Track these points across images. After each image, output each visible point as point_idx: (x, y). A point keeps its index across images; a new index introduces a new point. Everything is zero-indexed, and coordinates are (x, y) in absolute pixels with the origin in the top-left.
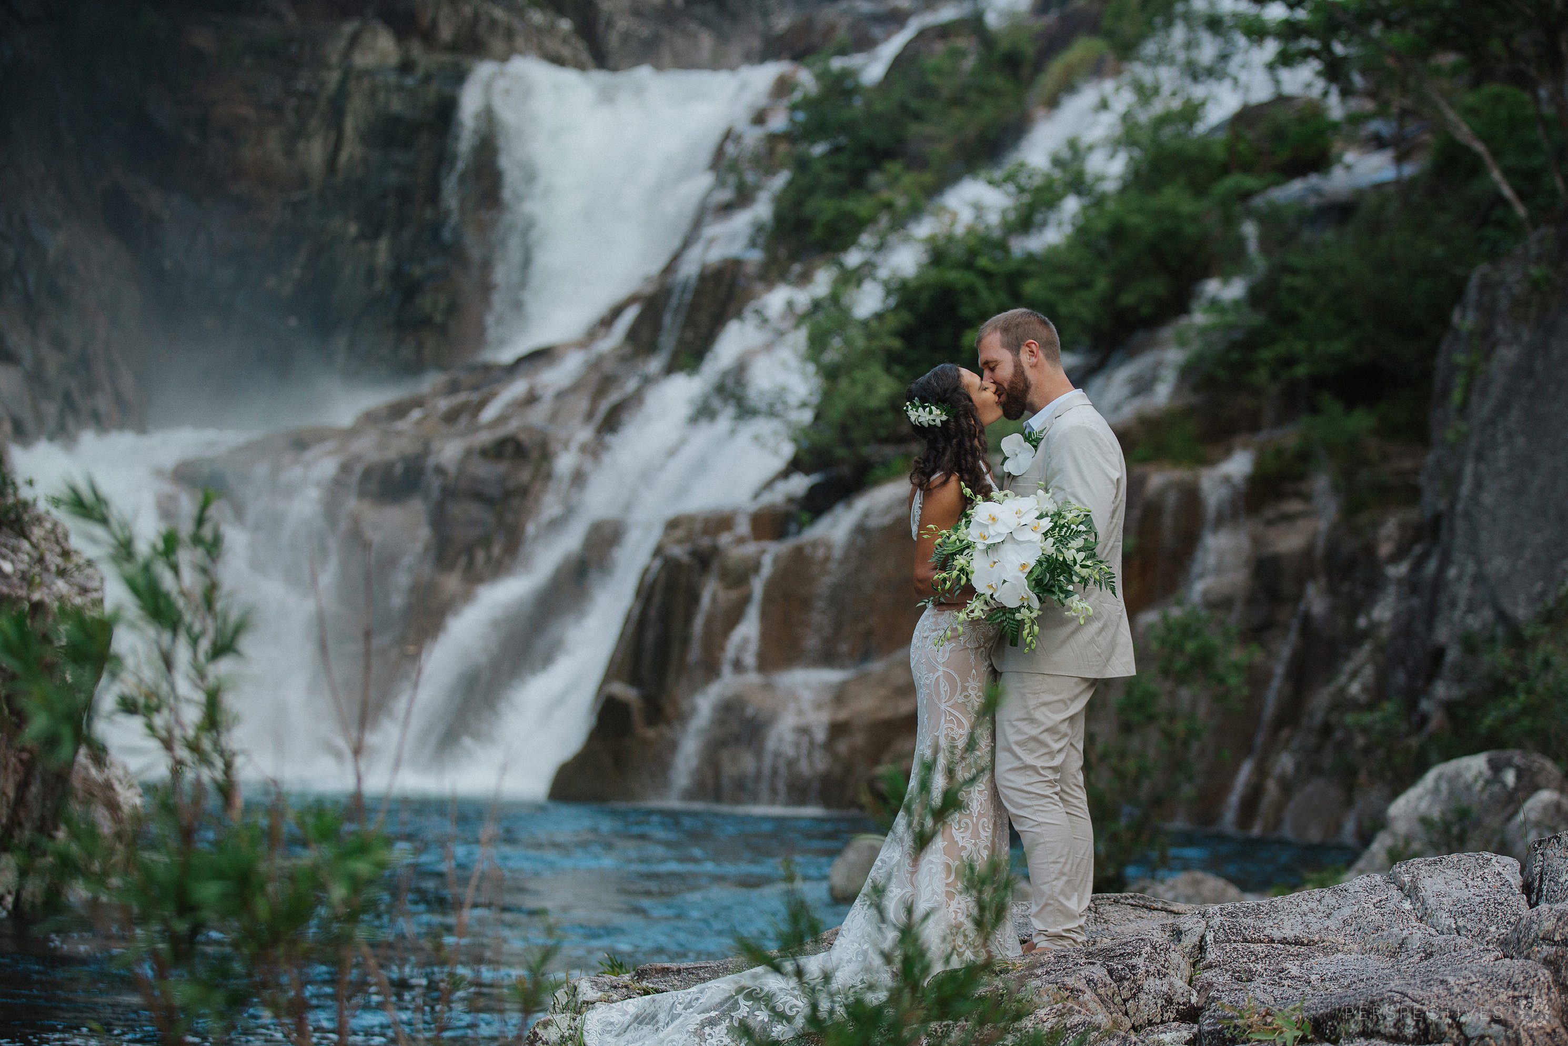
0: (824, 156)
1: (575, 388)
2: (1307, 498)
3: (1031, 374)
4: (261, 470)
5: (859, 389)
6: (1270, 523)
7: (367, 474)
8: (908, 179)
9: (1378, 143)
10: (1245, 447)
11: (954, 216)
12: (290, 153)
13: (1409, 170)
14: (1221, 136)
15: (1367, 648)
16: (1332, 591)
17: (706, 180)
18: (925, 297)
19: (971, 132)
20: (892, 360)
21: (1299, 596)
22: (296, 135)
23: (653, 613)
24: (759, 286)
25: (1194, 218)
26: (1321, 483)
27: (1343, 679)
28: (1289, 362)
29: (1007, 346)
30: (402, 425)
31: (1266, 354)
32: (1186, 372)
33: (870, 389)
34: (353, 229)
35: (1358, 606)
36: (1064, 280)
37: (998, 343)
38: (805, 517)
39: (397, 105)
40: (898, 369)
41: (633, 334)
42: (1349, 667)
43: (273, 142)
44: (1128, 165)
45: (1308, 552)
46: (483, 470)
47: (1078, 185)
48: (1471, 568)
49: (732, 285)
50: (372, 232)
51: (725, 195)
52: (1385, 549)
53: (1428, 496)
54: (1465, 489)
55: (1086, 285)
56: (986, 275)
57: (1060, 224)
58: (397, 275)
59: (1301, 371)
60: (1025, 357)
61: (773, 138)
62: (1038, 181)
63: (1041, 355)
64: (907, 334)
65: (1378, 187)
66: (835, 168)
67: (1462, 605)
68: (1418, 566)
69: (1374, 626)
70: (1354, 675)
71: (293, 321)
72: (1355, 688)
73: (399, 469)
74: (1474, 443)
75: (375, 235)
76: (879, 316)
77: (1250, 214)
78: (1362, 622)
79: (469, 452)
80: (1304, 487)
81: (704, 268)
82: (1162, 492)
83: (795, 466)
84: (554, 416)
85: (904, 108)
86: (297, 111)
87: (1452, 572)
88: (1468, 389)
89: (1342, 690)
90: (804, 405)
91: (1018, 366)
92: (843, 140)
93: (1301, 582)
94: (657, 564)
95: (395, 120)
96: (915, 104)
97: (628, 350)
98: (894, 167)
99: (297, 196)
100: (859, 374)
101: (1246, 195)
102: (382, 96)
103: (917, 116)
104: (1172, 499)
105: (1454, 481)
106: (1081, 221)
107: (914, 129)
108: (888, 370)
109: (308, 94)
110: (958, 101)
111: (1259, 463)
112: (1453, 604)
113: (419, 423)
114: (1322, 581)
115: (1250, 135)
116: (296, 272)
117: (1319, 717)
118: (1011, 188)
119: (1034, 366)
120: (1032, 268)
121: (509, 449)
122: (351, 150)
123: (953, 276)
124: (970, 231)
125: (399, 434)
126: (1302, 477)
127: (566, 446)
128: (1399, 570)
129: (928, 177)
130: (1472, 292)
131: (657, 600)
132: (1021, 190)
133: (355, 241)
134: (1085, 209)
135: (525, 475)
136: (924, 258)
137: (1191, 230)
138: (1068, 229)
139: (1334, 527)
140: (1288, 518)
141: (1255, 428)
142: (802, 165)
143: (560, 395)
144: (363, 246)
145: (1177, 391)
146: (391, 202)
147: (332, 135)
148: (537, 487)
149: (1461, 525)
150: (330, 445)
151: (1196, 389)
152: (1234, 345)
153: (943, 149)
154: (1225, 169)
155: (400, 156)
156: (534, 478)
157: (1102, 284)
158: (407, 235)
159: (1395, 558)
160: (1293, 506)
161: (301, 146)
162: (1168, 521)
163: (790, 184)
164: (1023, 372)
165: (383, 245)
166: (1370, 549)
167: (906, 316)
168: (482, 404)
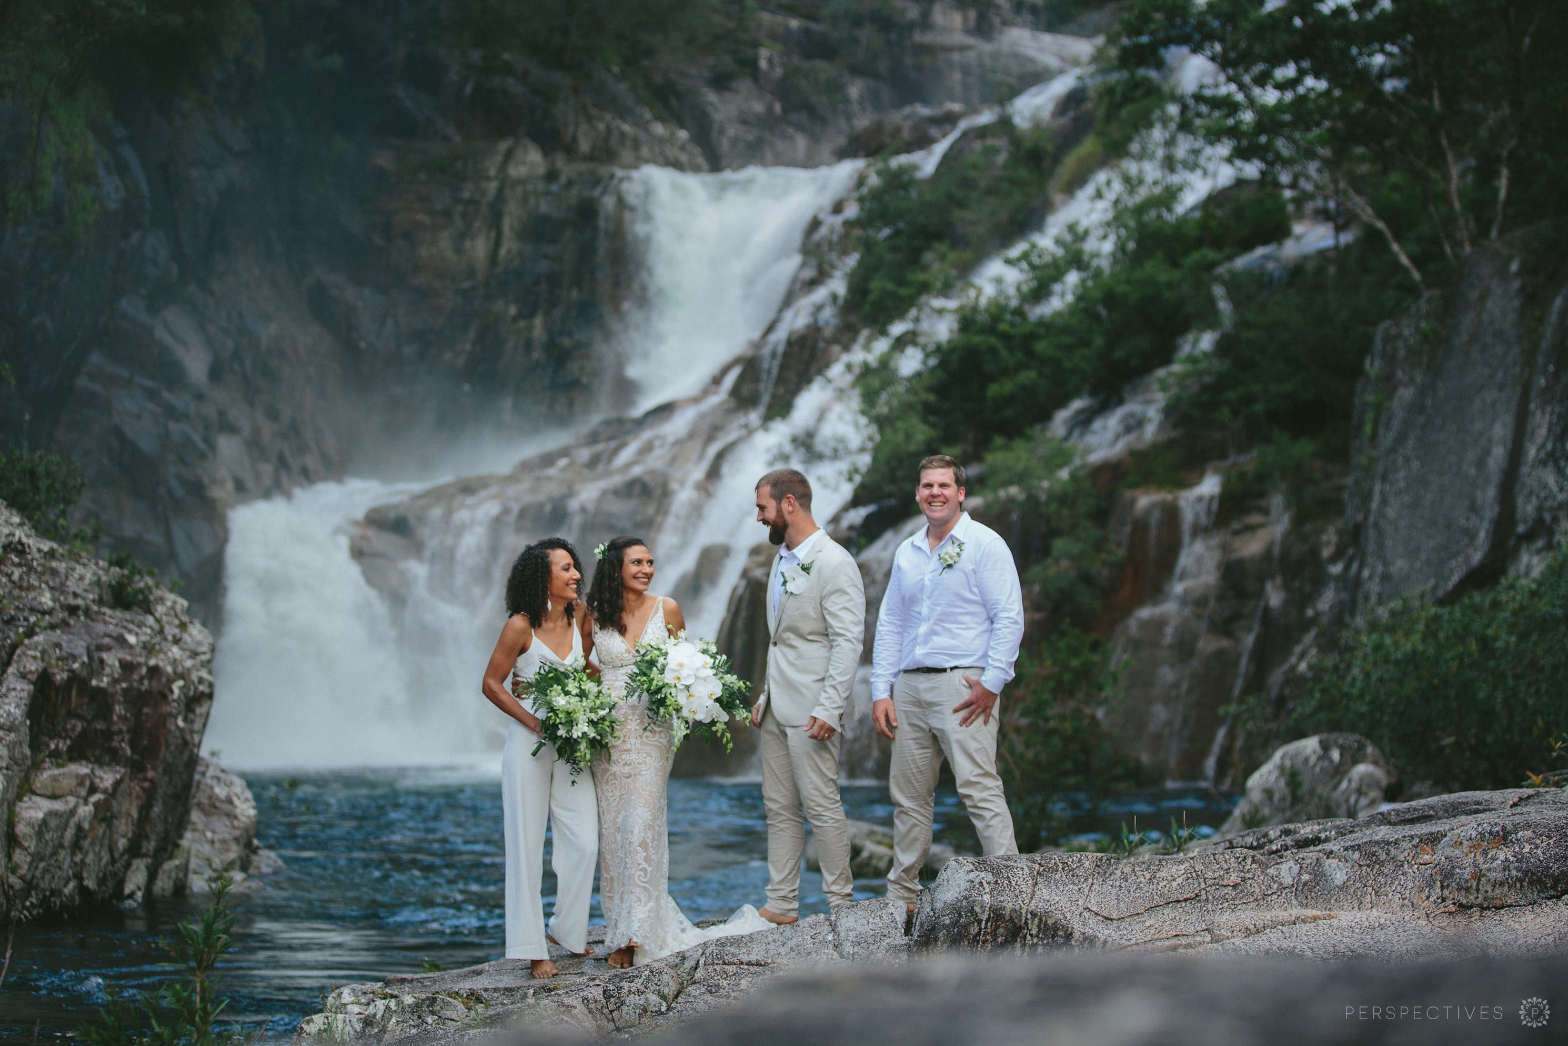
0: (889, 237)
1: (691, 436)
2: (1265, 512)
3: (788, 518)
4: (436, 513)
5: (900, 437)
6: (1236, 533)
7: (522, 514)
8: (952, 256)
9: (1324, 215)
10: (1216, 471)
11: (979, 291)
12: (459, 250)
13: (1346, 238)
14: (1197, 215)
15: (1313, 633)
16: (1286, 586)
17: (796, 260)
18: (955, 358)
19: (1003, 216)
20: (927, 410)
21: (1260, 593)
22: (464, 234)
23: (740, 624)
24: (836, 349)
25: (1170, 285)
26: (1277, 501)
27: (1293, 660)
28: (1249, 400)
29: (773, 496)
30: (551, 472)
31: (1231, 395)
32: (1168, 411)
33: (909, 437)
34: (513, 310)
35: (1307, 598)
36: (1067, 340)
37: (768, 495)
38: (862, 541)
39: (544, 207)
40: (932, 419)
41: (735, 392)
42: (1298, 649)
43: (445, 244)
44: (1116, 244)
45: (1267, 555)
46: (618, 507)
47: (1076, 260)
48: (1380, 569)
49: (814, 348)
50: (528, 314)
51: (809, 273)
52: (1326, 553)
53: (1349, 511)
54: (1374, 505)
55: (1086, 344)
56: (1005, 337)
57: (1063, 295)
58: (551, 346)
59: (1258, 408)
60: (785, 505)
61: (848, 224)
62: (1047, 259)
63: (797, 504)
64: (940, 389)
65: (1321, 253)
66: (895, 249)
67: (1373, 599)
68: (1347, 568)
69: (1318, 614)
70: (1302, 656)
71: (467, 387)
72: (1303, 666)
73: (548, 508)
74: (1380, 468)
75: (531, 315)
76: (918, 375)
77: (1218, 279)
78: (1310, 613)
79: (604, 493)
80: (1263, 503)
81: (791, 334)
82: (1149, 510)
83: (856, 502)
84: (673, 461)
85: (950, 197)
86: (464, 215)
87: (1366, 573)
88: (1376, 422)
89: (1293, 668)
90: (862, 450)
91: (779, 511)
92: (901, 225)
93: (1261, 580)
94: (743, 583)
95: (545, 219)
96: (959, 194)
97: (733, 403)
98: (943, 247)
99: (466, 285)
100: (900, 424)
101: (1210, 266)
102: (532, 200)
103: (961, 204)
104: (1156, 515)
105: (1366, 497)
106: (1080, 291)
107: (958, 214)
108: (925, 421)
109: (472, 202)
110: (991, 191)
111: (1225, 486)
112: (1367, 599)
113: (565, 469)
114: (1279, 580)
115: (1219, 213)
116: (468, 347)
117: (1274, 692)
118: (1024, 265)
119: (790, 513)
120: (1042, 331)
121: (637, 489)
122: (508, 246)
123: (976, 339)
124: (994, 302)
125: (549, 478)
126: (1262, 495)
127: (682, 483)
128: (1336, 569)
129: (968, 255)
130: (1378, 344)
131: (743, 614)
132: (1033, 267)
133: (515, 319)
134: (1083, 281)
135: (650, 510)
136: (955, 326)
137: (1168, 294)
138: (1070, 298)
139: (1288, 534)
140: (1251, 529)
141: (1223, 456)
142: (868, 246)
143: (678, 443)
144: (522, 324)
145: (1161, 428)
146: (544, 287)
147: (493, 234)
148: (659, 519)
149: (1372, 533)
150: (494, 490)
151: (1175, 426)
152: (1205, 388)
153: (981, 230)
154: (1199, 243)
155: (549, 249)
156: (657, 512)
157: (1099, 342)
158: (558, 313)
159: (1333, 559)
160: (1255, 519)
161: (468, 244)
162: (1153, 533)
163: (860, 263)
164: (783, 516)
165: (538, 321)
166: (1314, 552)
167: (940, 374)
168: (616, 451)
